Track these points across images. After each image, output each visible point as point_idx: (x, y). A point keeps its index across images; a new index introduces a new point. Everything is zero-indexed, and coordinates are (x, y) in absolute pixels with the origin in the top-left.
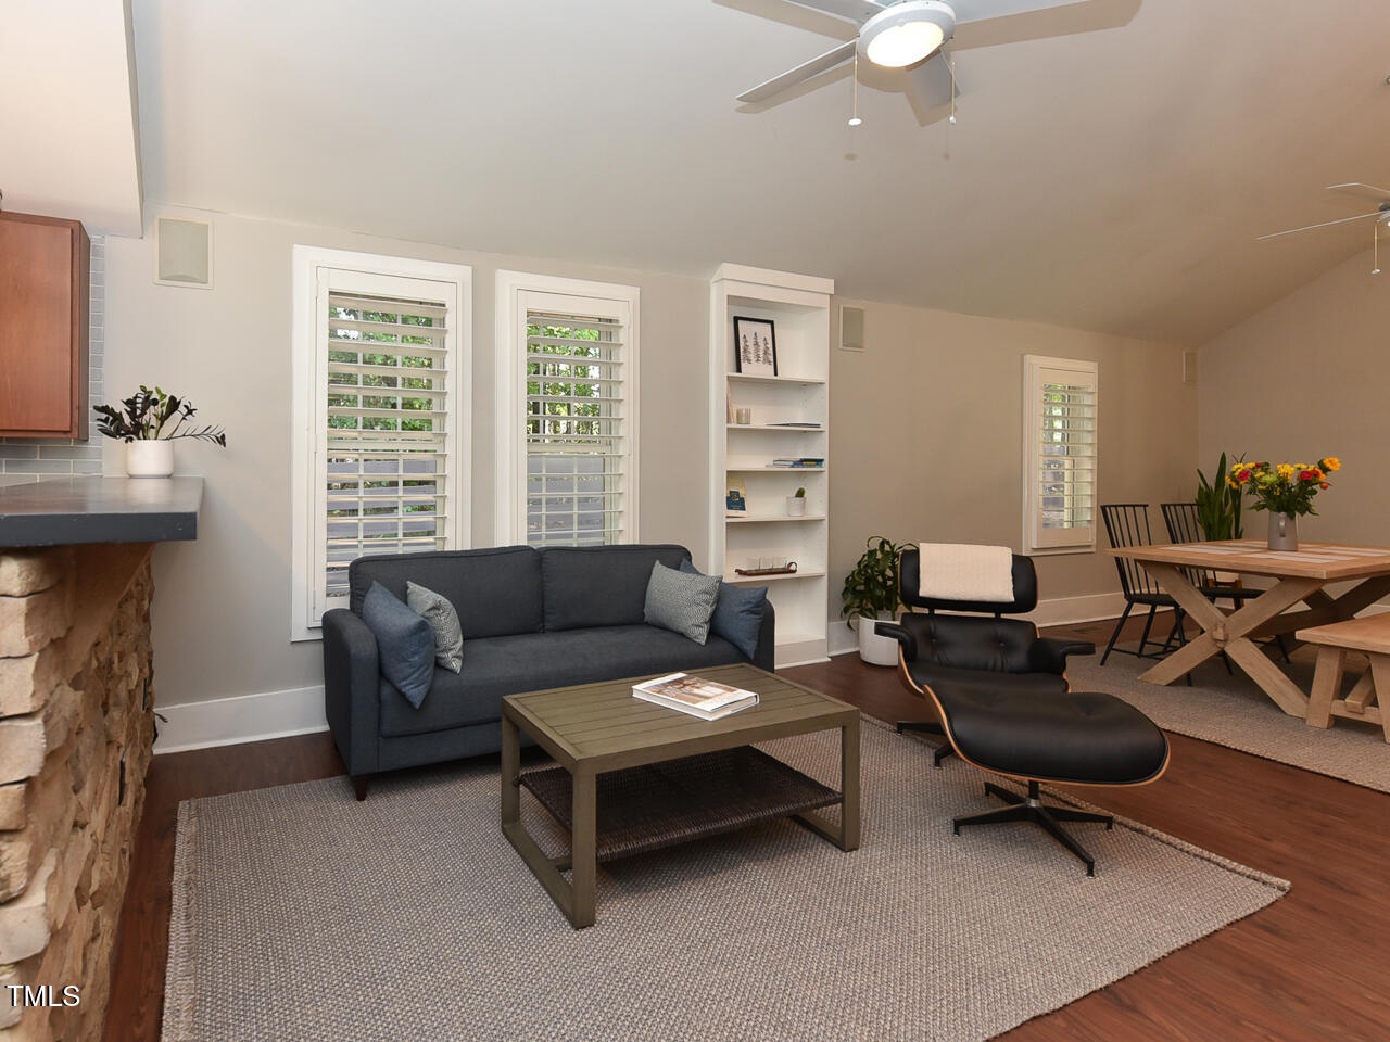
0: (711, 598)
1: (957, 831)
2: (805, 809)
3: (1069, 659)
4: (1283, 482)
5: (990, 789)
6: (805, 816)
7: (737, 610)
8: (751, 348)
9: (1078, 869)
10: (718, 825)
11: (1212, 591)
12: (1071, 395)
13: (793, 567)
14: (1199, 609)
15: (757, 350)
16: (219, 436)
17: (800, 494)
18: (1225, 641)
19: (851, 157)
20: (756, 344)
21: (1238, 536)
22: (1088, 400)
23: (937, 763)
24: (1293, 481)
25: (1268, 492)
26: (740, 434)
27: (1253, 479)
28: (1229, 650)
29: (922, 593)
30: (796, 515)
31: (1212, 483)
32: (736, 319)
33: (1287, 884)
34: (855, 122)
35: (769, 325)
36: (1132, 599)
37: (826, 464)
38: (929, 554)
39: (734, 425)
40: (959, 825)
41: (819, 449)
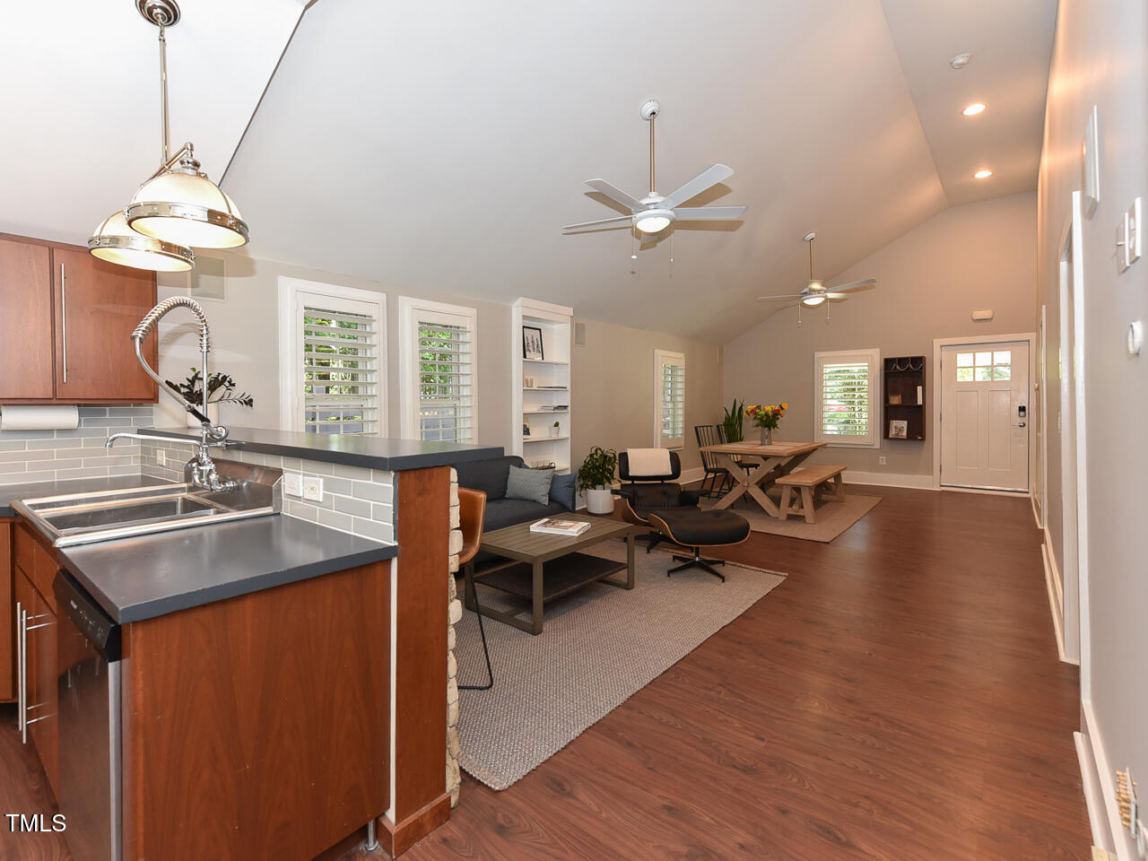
0: (550, 481)
1: (669, 576)
2: (606, 576)
3: (700, 498)
4: (767, 414)
5: (675, 558)
6: (606, 579)
7: (562, 486)
8: (531, 344)
9: (719, 580)
10: (558, 594)
11: (741, 465)
12: (673, 368)
13: (553, 465)
14: (737, 473)
15: (533, 345)
16: (247, 400)
17: (557, 425)
18: (748, 486)
19: (633, 273)
20: (533, 342)
21: (741, 440)
22: (680, 373)
23: (648, 552)
24: (770, 414)
25: (761, 419)
26: (529, 391)
27: (756, 414)
28: (749, 491)
29: (630, 474)
30: (554, 437)
31: (730, 414)
32: (524, 327)
33: (786, 574)
34: (634, 257)
35: (538, 331)
36: (708, 471)
37: (569, 408)
38: (632, 454)
39: (526, 388)
40: (670, 572)
41: (565, 400)
